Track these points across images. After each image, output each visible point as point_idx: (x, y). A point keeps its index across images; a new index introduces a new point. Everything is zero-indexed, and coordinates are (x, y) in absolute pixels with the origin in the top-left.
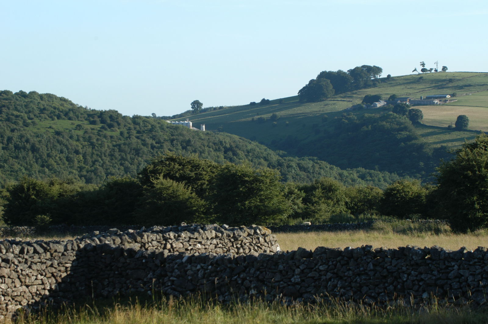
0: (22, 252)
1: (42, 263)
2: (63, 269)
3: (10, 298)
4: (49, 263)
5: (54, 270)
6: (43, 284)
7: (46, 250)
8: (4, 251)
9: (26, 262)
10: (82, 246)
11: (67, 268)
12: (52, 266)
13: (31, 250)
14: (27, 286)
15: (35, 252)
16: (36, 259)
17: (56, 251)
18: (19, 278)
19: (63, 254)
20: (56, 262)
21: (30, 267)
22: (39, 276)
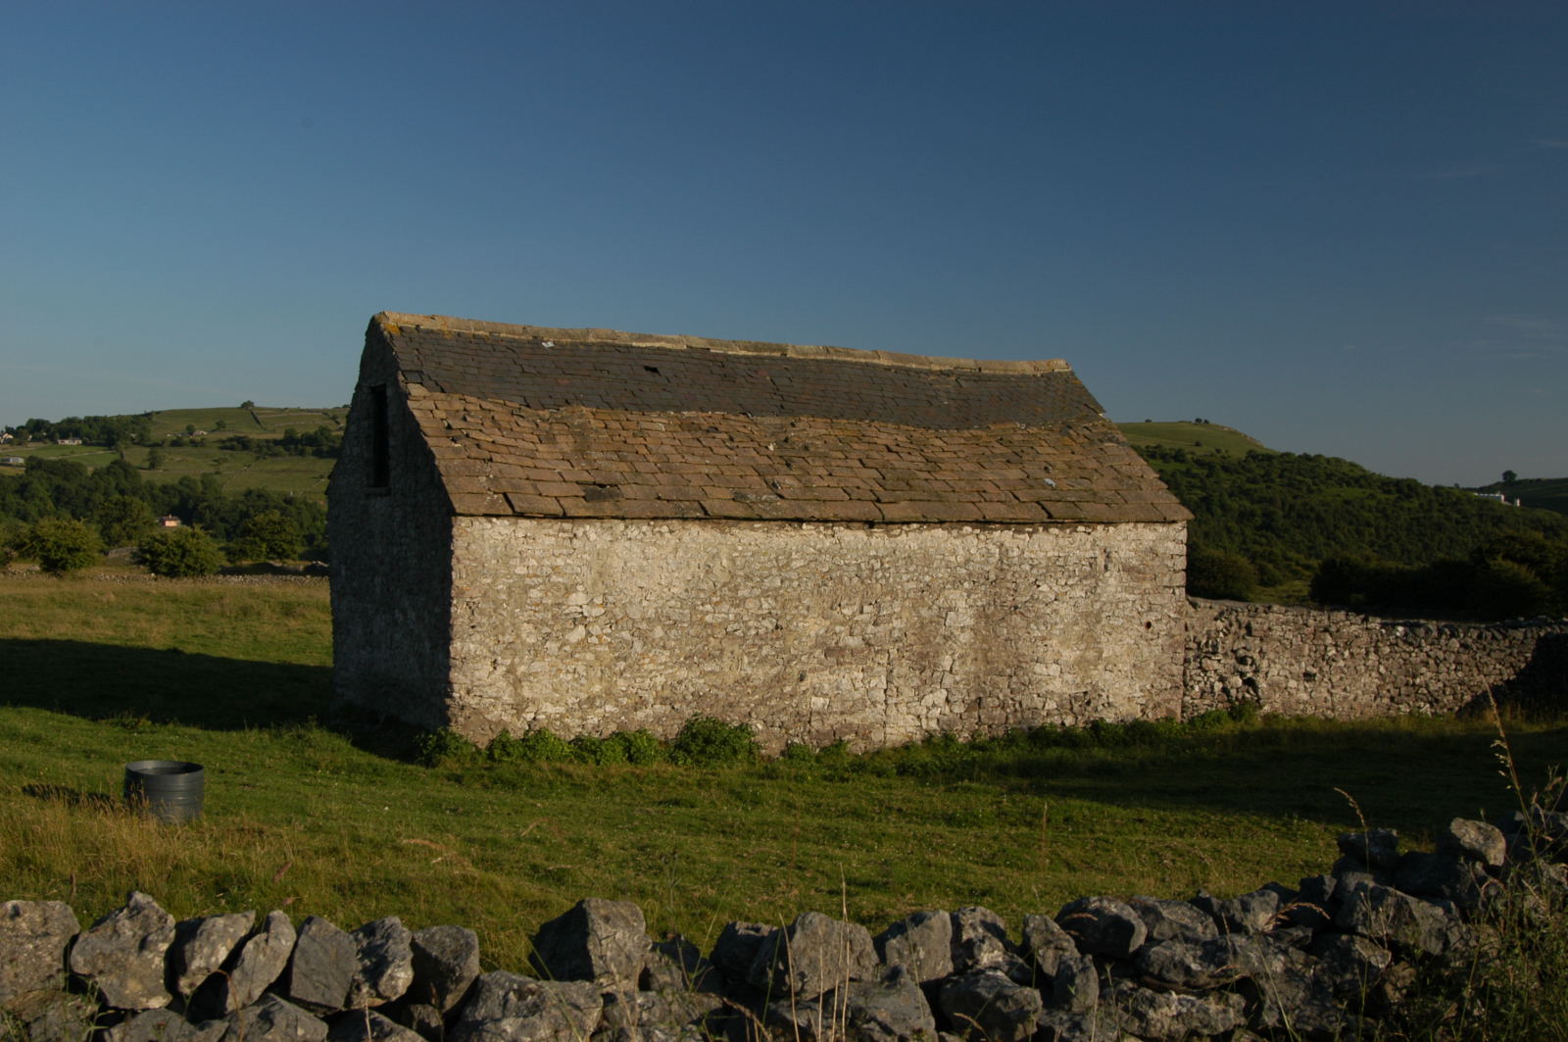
0: (1480, 637)
1: (1501, 651)
2: (1522, 659)
3: (1465, 688)
4: (1508, 651)
5: (1513, 659)
6: (1501, 674)
7: (1505, 637)
8: (1462, 635)
9: (1484, 648)
10: (1542, 634)
11: (1526, 658)
12: (1511, 654)
13: (1489, 634)
14: (1485, 676)
15: (1494, 637)
16: (1495, 646)
17: (1514, 638)
18: (1477, 666)
19: (1522, 643)
20: (1515, 651)
21: (1489, 655)
22: (1498, 666)
